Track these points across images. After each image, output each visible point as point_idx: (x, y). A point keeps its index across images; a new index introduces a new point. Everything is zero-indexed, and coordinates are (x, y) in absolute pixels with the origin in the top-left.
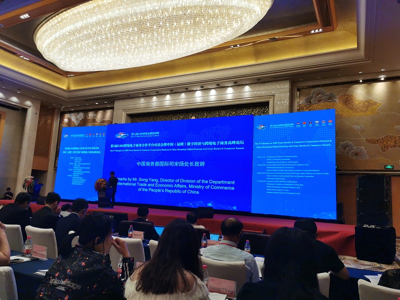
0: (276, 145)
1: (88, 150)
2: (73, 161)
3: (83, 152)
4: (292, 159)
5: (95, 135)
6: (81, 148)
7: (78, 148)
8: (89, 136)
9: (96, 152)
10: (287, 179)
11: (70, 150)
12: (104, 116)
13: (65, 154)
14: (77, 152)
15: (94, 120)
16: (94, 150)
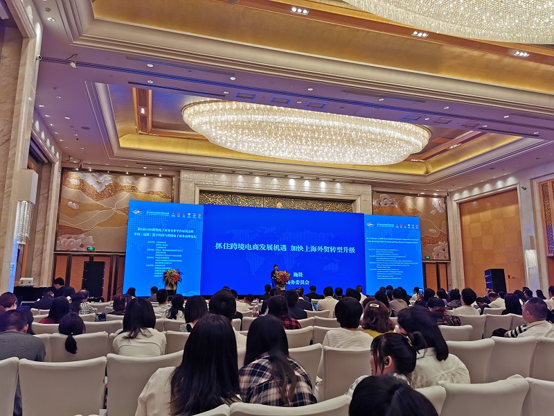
1: (176, 233)
2: (154, 246)
3: (169, 235)
4: (394, 252)
6: (166, 230)
7: (160, 230)
8: (176, 216)
9: (189, 236)
10: (392, 267)
11: (146, 232)
13: (137, 236)
14: (160, 235)
16: (185, 234)
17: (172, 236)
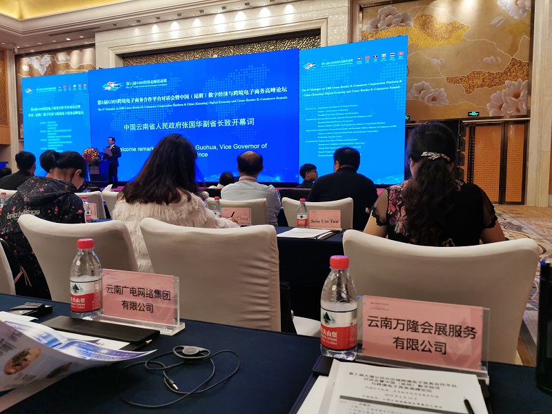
0: (331, 91)
4: (351, 110)
5: (72, 87)
6: (55, 108)
8: (63, 89)
9: (77, 113)
10: (344, 137)
11: (38, 112)
12: (81, 58)
13: (31, 118)
14: (50, 114)
15: (67, 66)
16: (73, 110)
17: (60, 114)
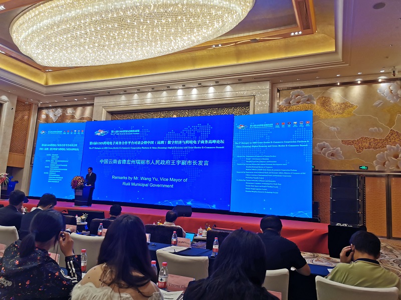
0: (256, 145)
1: (65, 147)
2: (50, 158)
3: (60, 149)
4: (271, 159)
5: (73, 132)
6: (59, 145)
7: (55, 145)
8: (66, 133)
9: (74, 149)
10: (266, 178)
11: (47, 147)
12: (83, 113)
13: (41, 151)
14: (54, 149)
15: (73, 117)
16: (71, 147)
